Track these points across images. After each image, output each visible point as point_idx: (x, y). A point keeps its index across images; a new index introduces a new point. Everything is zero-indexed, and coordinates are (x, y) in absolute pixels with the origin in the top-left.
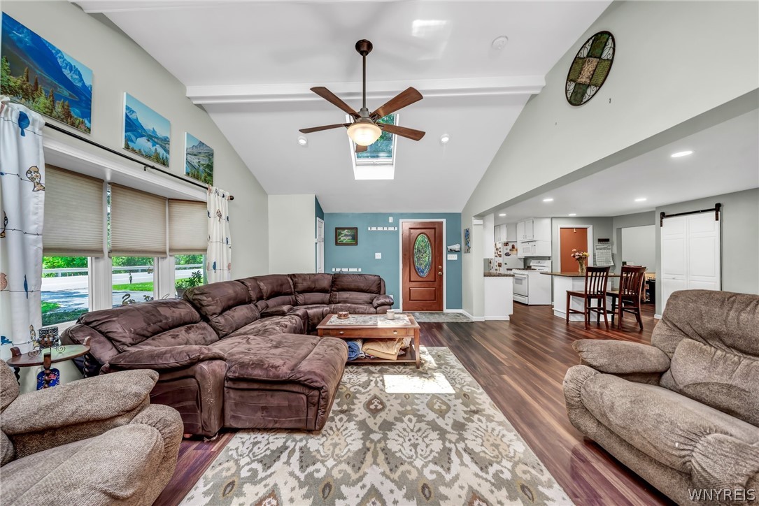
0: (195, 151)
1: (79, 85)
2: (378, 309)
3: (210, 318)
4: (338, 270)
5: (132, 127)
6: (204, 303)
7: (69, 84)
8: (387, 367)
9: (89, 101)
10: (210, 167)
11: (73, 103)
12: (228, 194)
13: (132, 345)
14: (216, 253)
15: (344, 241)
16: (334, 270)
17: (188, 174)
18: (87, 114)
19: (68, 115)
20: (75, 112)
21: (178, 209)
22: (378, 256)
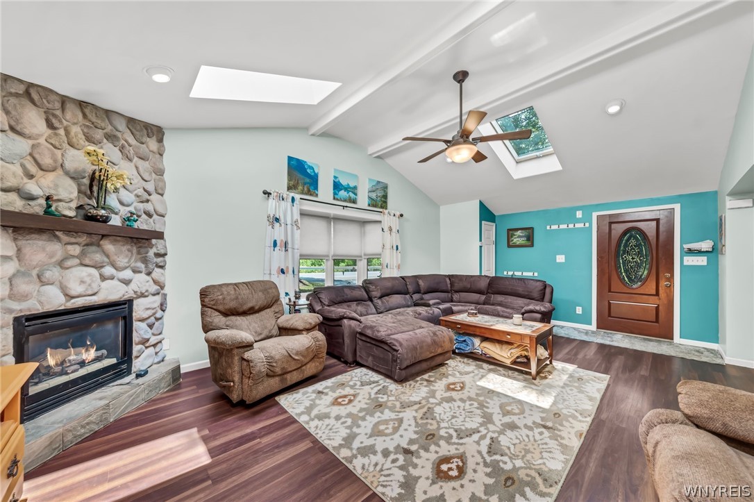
0: (374, 188)
1: (313, 174)
2: (525, 315)
3: (373, 299)
4: (510, 273)
5: (337, 186)
6: (371, 290)
7: (308, 176)
8: (501, 369)
9: (317, 180)
10: (385, 197)
11: (311, 184)
12: (398, 214)
13: (328, 306)
14: (389, 257)
15: (518, 243)
16: (505, 273)
17: (369, 205)
18: (316, 188)
19: (309, 191)
20: (312, 189)
21: (369, 227)
22: (561, 259)
